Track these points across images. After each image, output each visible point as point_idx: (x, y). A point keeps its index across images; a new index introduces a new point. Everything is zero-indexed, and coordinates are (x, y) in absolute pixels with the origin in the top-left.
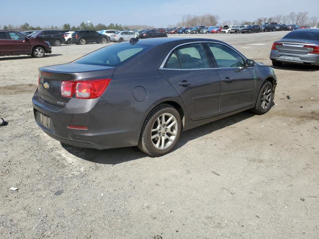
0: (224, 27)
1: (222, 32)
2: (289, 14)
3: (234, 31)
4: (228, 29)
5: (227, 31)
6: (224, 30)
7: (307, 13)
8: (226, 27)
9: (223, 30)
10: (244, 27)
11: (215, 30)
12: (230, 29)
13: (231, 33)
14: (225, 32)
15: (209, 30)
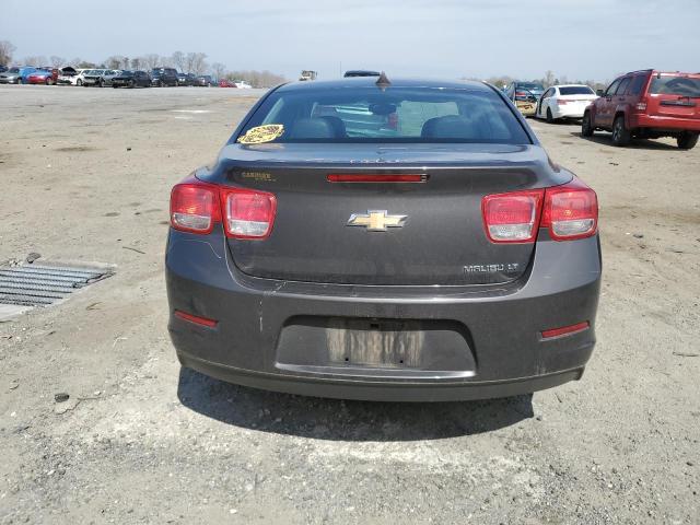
0: (64, 70)
1: (62, 82)
2: (171, 56)
3: (93, 81)
4: (77, 77)
5: (74, 80)
6: (66, 78)
7: (204, 56)
8: (70, 71)
9: (61, 78)
10: (113, 73)
11: (42, 77)
12: (80, 76)
13: (86, 85)
14: (69, 83)
15: (21, 74)
